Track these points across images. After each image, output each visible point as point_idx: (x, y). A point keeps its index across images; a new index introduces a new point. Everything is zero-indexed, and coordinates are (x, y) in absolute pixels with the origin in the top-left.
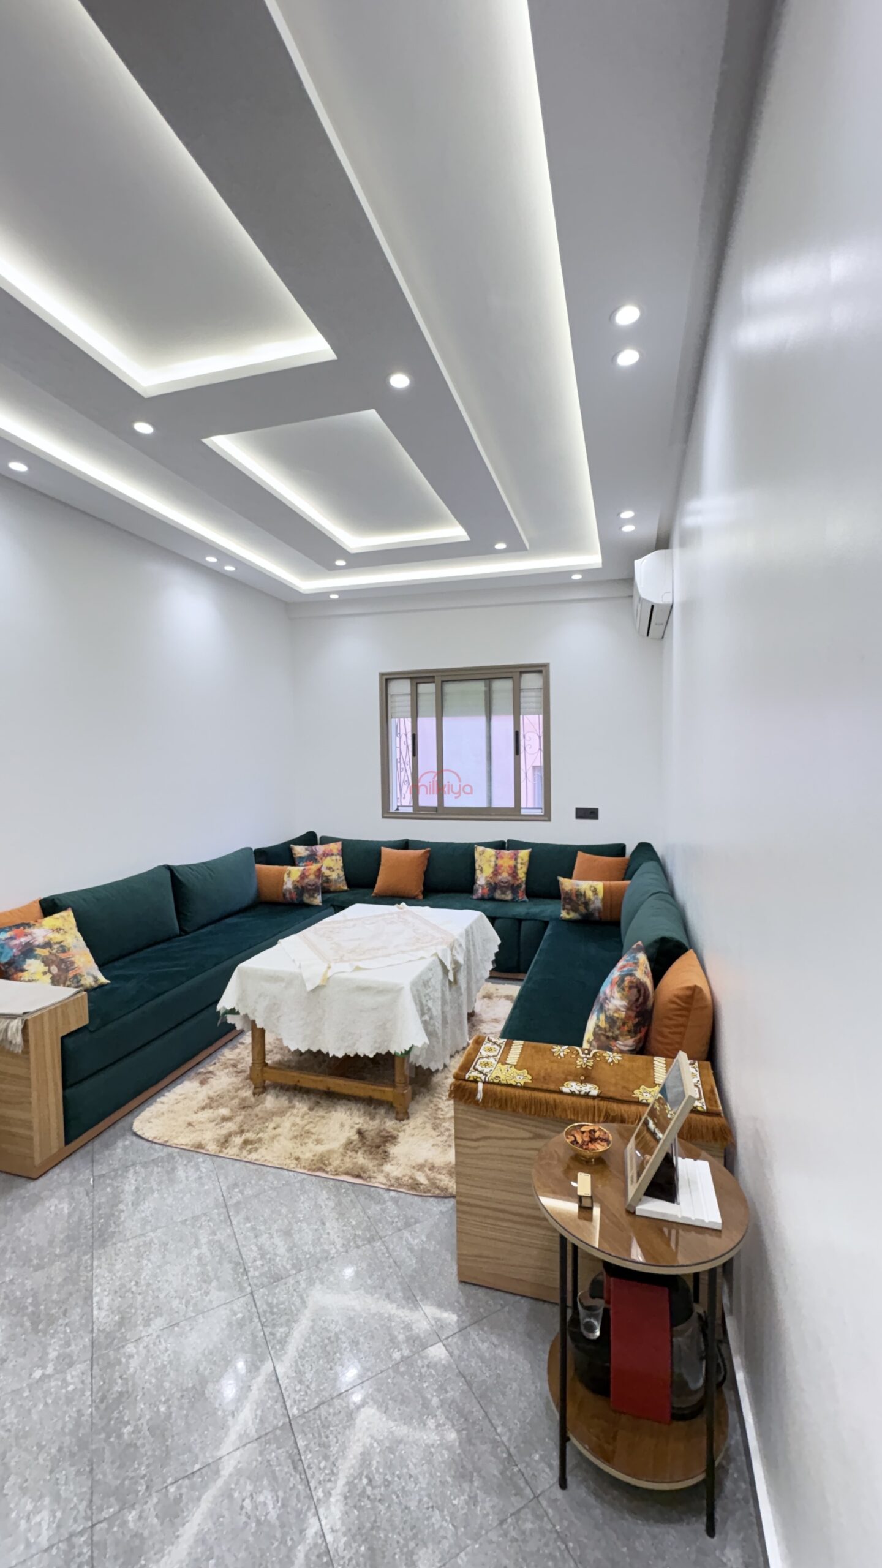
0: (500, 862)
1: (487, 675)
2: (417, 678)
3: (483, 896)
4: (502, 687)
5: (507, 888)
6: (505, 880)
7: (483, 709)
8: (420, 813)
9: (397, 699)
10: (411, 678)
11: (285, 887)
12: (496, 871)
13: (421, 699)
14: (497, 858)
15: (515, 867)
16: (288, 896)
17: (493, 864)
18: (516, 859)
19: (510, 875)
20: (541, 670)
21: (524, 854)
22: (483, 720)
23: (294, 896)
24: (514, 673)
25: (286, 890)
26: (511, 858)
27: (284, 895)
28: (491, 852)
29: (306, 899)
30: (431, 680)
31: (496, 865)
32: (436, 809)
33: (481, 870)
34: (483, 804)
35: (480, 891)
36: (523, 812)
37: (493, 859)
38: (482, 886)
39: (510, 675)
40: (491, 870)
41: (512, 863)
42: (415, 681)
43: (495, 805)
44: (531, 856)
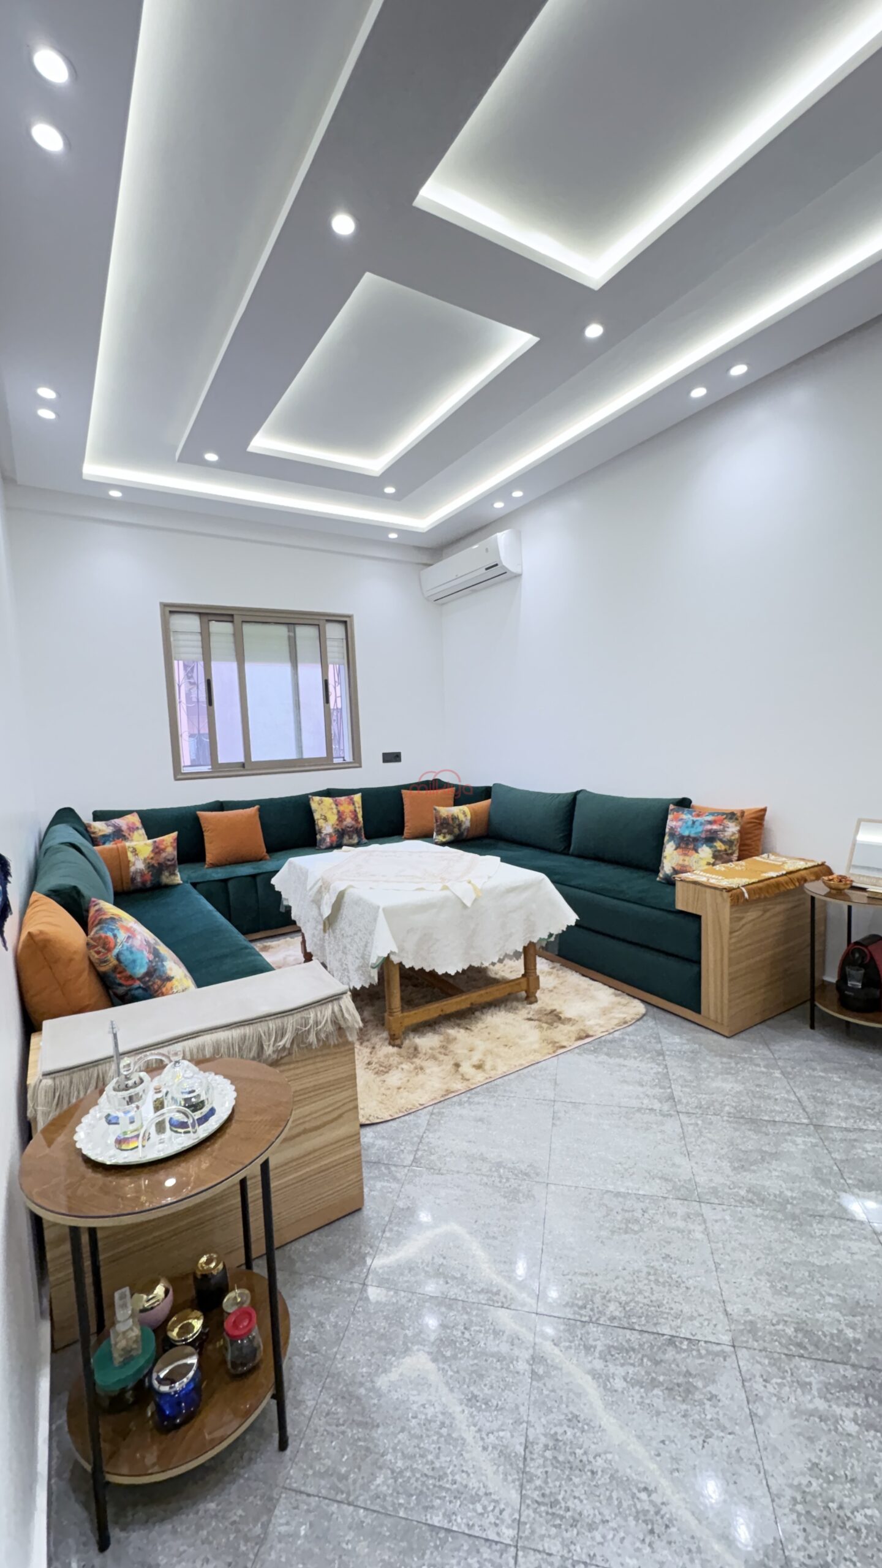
0: (341, 808)
1: (290, 620)
2: (207, 614)
3: (331, 844)
4: (306, 635)
5: (353, 831)
6: (350, 825)
7: (287, 654)
8: (221, 771)
9: (181, 637)
10: (200, 614)
11: (132, 869)
12: (341, 818)
13: (214, 639)
14: (337, 805)
15: (355, 811)
16: (139, 879)
17: (335, 811)
18: (354, 804)
19: (353, 819)
20: (345, 622)
21: (357, 798)
22: (287, 668)
23: (148, 877)
24: (317, 621)
25: (136, 872)
26: (349, 804)
27: (133, 879)
28: (328, 800)
29: (165, 879)
30: (229, 619)
31: (339, 812)
32: (243, 765)
33: (325, 819)
34: (293, 756)
35: (328, 840)
36: (335, 761)
37: (334, 806)
38: (330, 835)
39: (316, 622)
40: (336, 817)
41: (351, 808)
42: (205, 619)
43: (306, 755)
44: (363, 797)
